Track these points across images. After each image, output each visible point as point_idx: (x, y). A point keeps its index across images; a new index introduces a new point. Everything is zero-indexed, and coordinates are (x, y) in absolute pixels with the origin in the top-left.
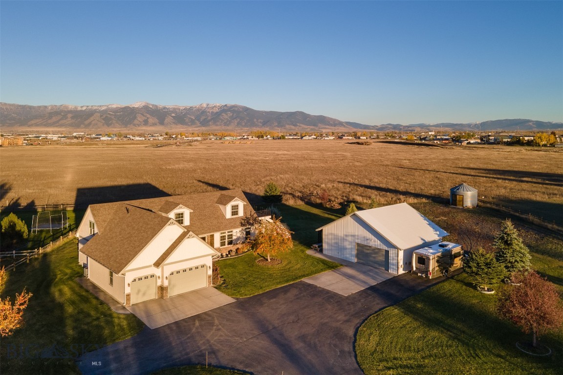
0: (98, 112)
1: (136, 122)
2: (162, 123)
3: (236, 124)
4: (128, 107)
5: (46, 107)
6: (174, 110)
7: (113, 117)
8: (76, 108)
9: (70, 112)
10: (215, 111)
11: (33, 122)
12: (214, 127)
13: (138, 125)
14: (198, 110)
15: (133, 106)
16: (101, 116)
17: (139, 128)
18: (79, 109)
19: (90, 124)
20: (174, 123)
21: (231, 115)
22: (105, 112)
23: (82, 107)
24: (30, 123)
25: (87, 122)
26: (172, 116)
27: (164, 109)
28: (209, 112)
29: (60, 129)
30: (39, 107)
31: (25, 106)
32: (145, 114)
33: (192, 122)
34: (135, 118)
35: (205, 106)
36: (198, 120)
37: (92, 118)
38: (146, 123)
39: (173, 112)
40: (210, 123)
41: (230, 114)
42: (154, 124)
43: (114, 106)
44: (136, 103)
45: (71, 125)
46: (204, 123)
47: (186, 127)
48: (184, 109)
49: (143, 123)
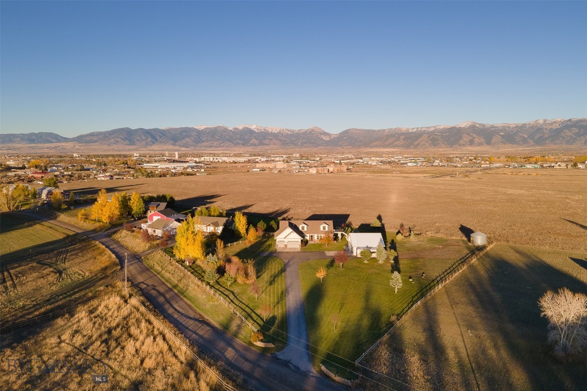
0: (427, 133)
1: (461, 142)
2: (488, 143)
3: (583, 142)
4: (455, 127)
5: (384, 130)
6: (504, 129)
7: (439, 138)
8: (408, 130)
9: (403, 134)
10: (555, 128)
11: (374, 144)
12: (553, 146)
13: (463, 145)
14: (533, 127)
15: (459, 126)
16: (429, 137)
17: (465, 148)
18: (411, 131)
19: (418, 145)
20: (502, 142)
21: (577, 131)
22: (432, 132)
23: (413, 129)
24: (372, 145)
25: (416, 143)
26: (501, 135)
27: (492, 128)
28: (546, 129)
29: (394, 150)
30: (379, 130)
31: (369, 130)
32: (471, 134)
33: (525, 141)
34: (461, 138)
35: (541, 122)
36: (531, 139)
37: (420, 139)
38: (471, 143)
39: (501, 131)
40: (547, 142)
41: (575, 130)
42: (480, 144)
43: (442, 127)
44: (462, 122)
45: (403, 146)
46: (540, 141)
47: (516, 146)
48: (515, 127)
49: (469, 143)
